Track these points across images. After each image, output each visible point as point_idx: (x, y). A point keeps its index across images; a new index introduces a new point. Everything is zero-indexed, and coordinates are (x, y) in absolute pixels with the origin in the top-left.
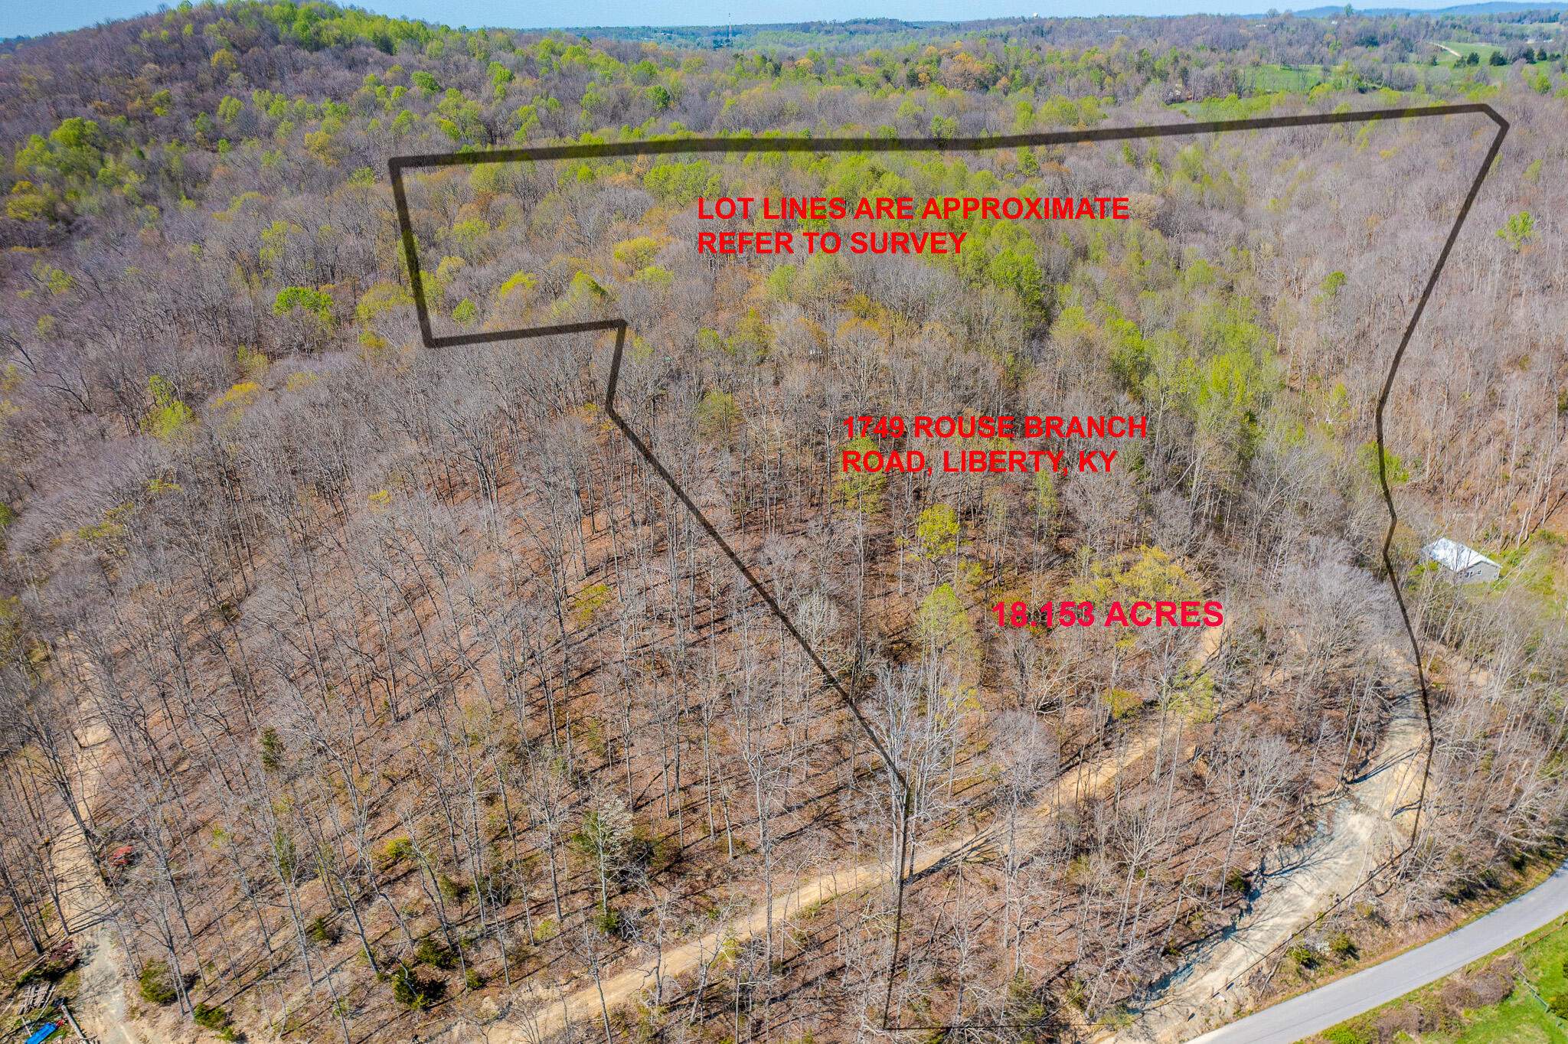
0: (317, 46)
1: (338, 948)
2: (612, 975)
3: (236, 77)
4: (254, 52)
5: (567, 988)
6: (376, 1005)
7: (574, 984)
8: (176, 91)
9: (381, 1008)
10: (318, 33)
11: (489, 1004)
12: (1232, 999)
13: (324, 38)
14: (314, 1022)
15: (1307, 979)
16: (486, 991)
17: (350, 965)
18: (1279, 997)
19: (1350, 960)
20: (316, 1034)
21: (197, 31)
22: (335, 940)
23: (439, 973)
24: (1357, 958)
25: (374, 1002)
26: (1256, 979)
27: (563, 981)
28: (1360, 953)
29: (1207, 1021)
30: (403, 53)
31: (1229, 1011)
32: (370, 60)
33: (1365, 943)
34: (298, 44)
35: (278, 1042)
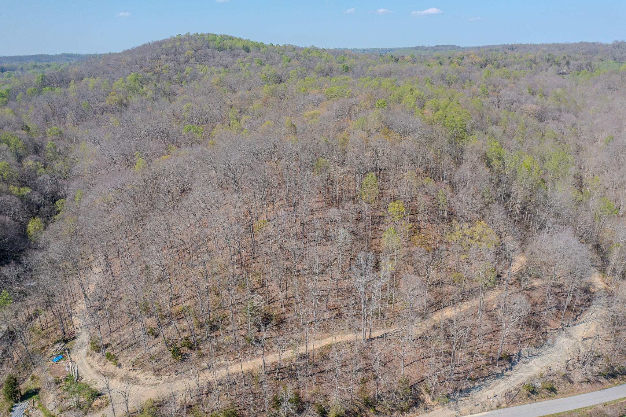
0: (221, 49)
1: (157, 339)
3: (193, 60)
4: (201, 51)
8: (172, 64)
9: (167, 360)
10: (223, 45)
11: (204, 364)
12: (496, 401)
13: (225, 47)
14: (144, 363)
15: (532, 399)
17: (159, 345)
18: (518, 403)
19: (553, 394)
20: (143, 366)
21: (181, 44)
22: (157, 336)
23: (189, 351)
25: (165, 358)
26: (508, 395)
28: (558, 392)
29: (484, 408)
30: (253, 53)
31: (494, 406)
32: (240, 54)
33: (561, 388)
34: (216, 49)
35: (131, 368)
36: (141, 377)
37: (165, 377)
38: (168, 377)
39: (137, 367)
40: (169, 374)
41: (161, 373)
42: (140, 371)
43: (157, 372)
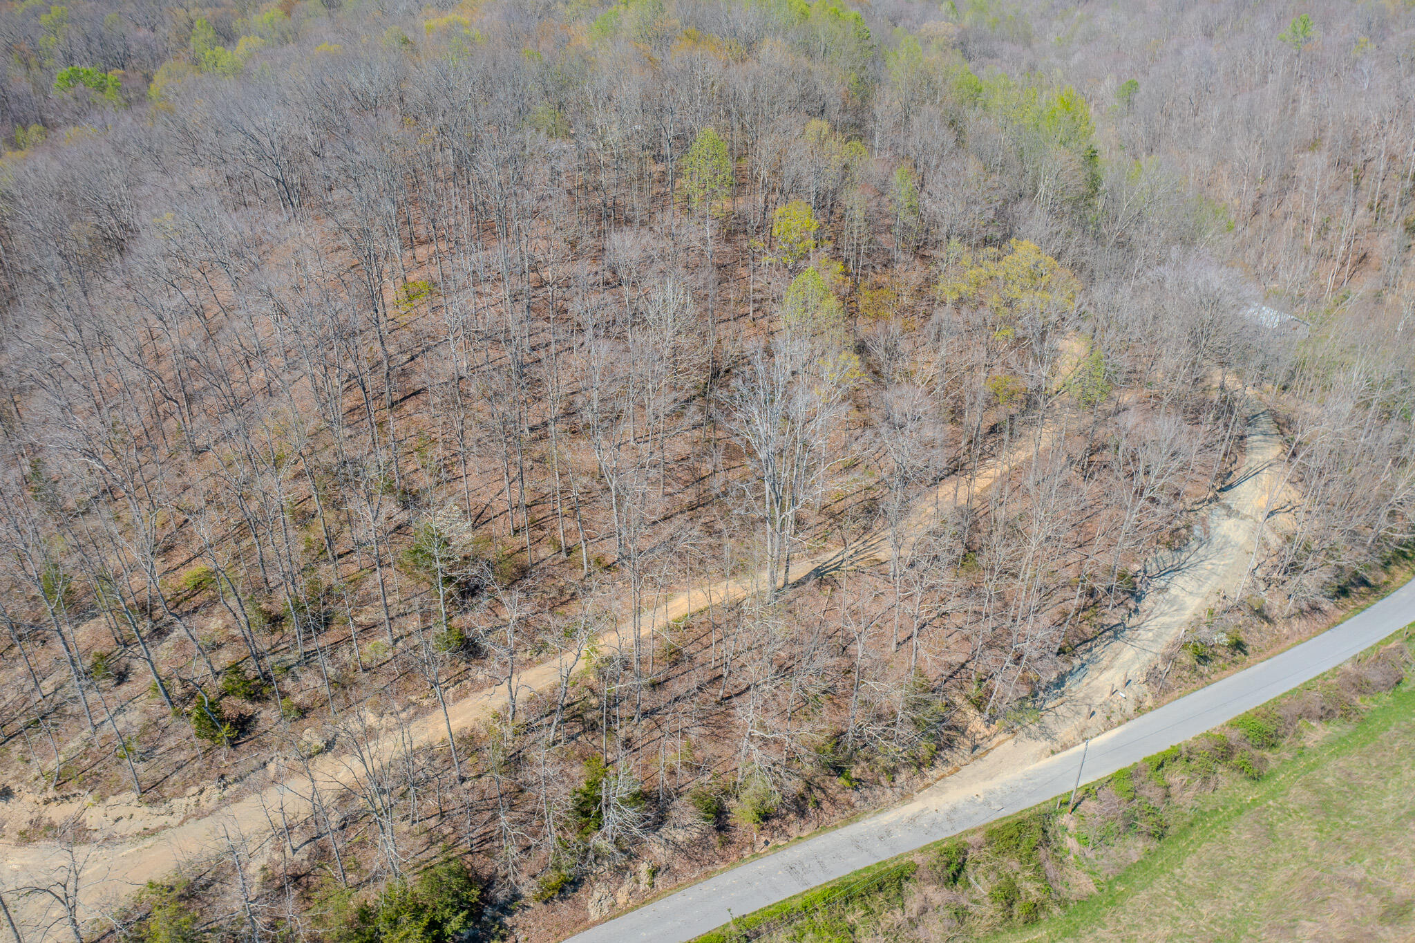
1: (125, 688)
2: (456, 700)
5: (403, 715)
6: (173, 744)
7: (412, 710)
9: (179, 747)
11: (311, 736)
12: (1131, 696)
14: (96, 769)
15: (1201, 676)
16: (306, 722)
17: (140, 704)
18: (1177, 693)
19: (1240, 656)
20: (97, 782)
22: (122, 678)
23: (249, 707)
24: (1246, 654)
25: (170, 742)
26: (1153, 677)
27: (398, 708)
28: (1249, 649)
29: (1108, 718)
31: (1130, 708)
33: (1252, 639)
35: (51, 793)
36: (95, 816)
37: (185, 801)
38: (195, 799)
39: (73, 787)
40: (195, 789)
41: (167, 790)
42: (89, 799)
43: (152, 792)
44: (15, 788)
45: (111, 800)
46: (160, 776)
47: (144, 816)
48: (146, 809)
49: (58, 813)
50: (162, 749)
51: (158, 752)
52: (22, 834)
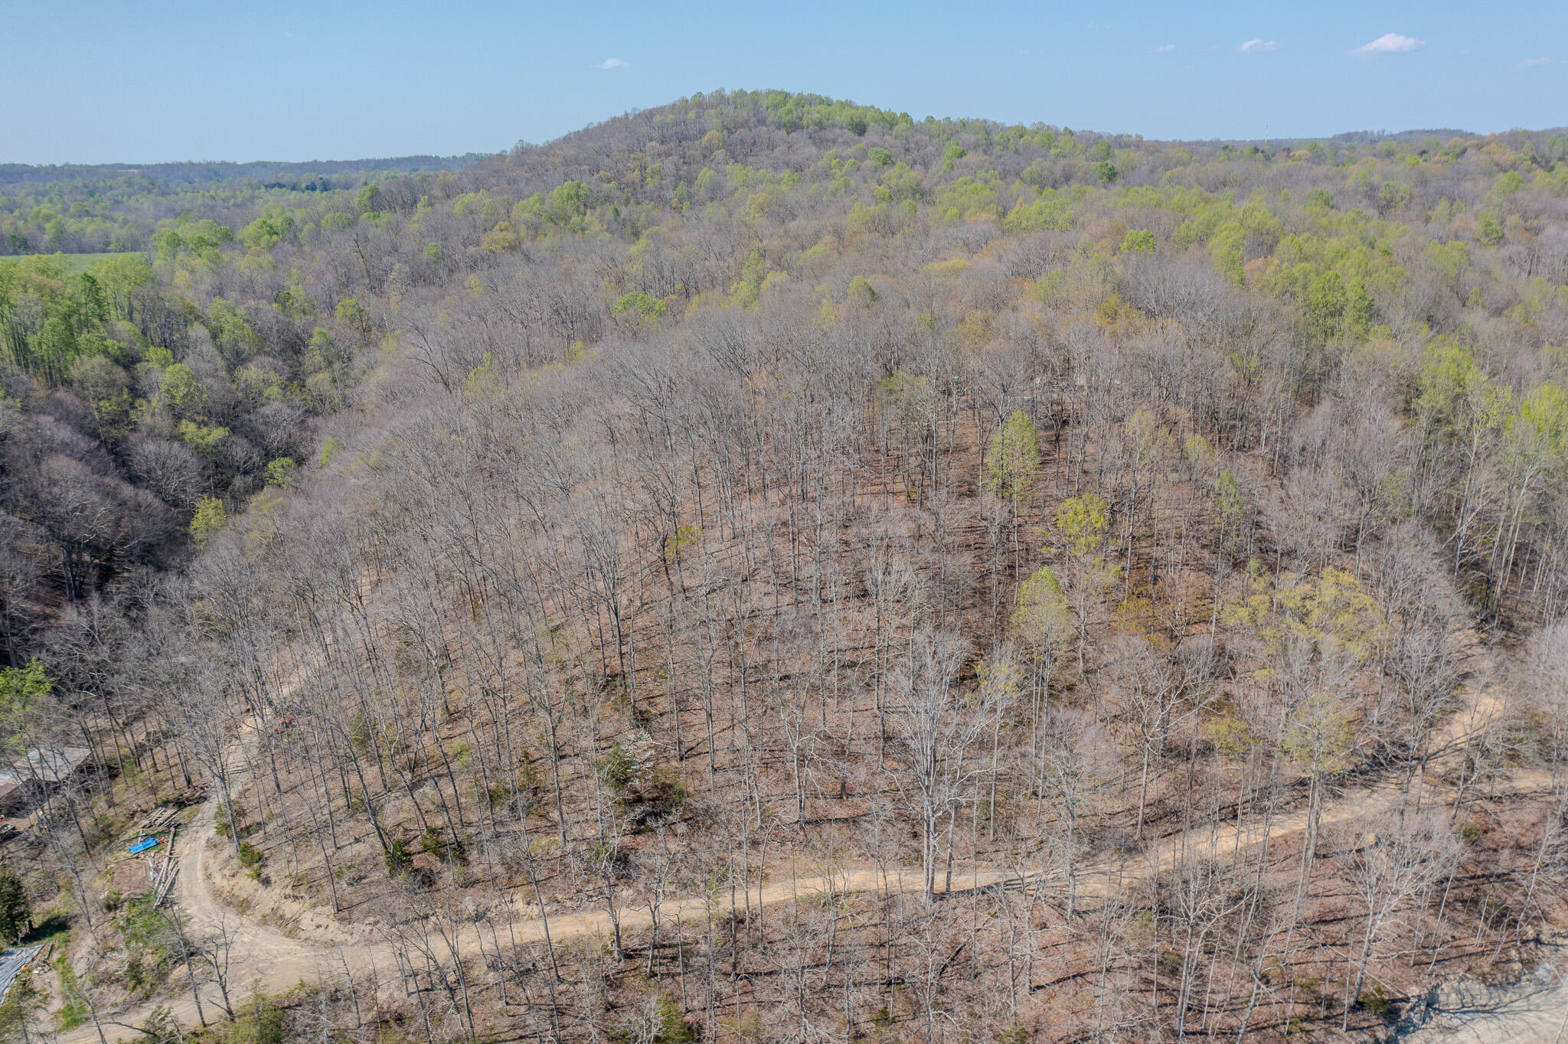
0: (793, 127)
3: (720, 154)
4: (742, 133)
5: (546, 909)
7: (554, 907)
8: (669, 164)
10: (801, 119)
13: (804, 122)
14: (322, 882)
16: (471, 891)
20: (317, 892)
21: (698, 117)
23: (438, 864)
25: (375, 876)
27: (545, 902)
30: (871, 136)
32: (840, 140)
34: (780, 126)
35: (289, 891)
36: (307, 922)
37: (363, 927)
38: (369, 928)
39: (302, 891)
40: (372, 919)
41: (356, 914)
42: (308, 902)
43: (344, 911)
44: (273, 879)
45: (319, 909)
46: (356, 901)
47: (334, 930)
48: (336, 924)
49: (290, 908)
50: (367, 880)
51: (364, 881)
52: (264, 916)
